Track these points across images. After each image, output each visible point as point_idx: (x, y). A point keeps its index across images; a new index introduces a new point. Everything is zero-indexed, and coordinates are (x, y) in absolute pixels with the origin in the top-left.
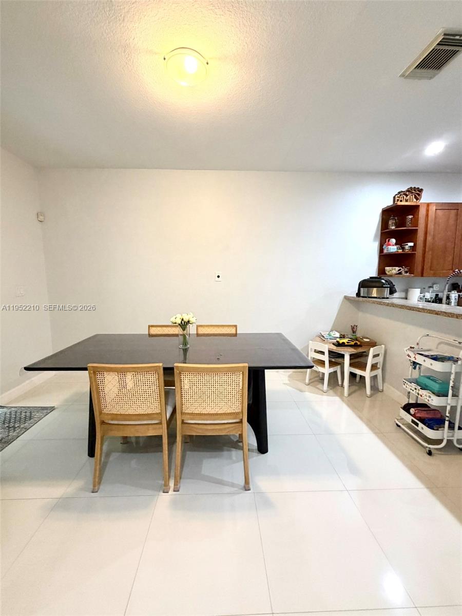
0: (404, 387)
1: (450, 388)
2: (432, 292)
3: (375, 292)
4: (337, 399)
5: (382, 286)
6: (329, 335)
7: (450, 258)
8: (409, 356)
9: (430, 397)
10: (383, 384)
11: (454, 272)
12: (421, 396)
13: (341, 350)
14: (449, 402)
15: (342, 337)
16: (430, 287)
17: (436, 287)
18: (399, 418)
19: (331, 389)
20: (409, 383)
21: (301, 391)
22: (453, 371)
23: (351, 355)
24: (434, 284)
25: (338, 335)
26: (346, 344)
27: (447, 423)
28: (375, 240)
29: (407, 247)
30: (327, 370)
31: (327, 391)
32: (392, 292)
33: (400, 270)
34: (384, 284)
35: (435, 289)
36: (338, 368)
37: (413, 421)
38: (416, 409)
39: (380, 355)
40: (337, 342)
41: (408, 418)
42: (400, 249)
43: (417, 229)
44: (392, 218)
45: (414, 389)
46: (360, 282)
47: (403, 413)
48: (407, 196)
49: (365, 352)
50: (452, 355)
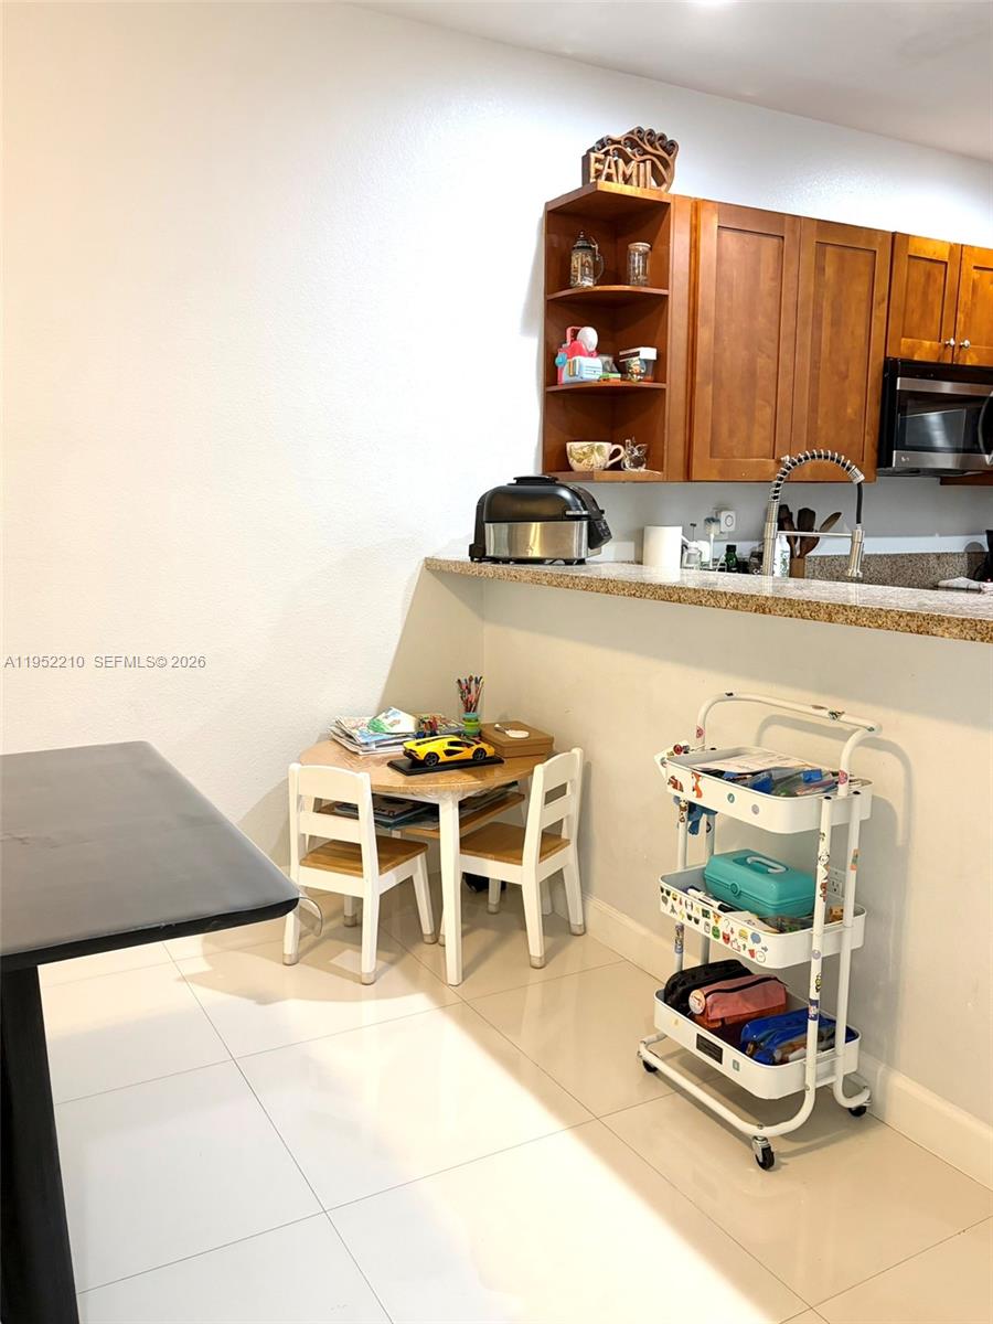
0: (665, 909)
1: (819, 891)
2: (714, 541)
3: (535, 538)
4: (419, 1002)
5: (561, 515)
6: (375, 726)
7: (766, 414)
8: (675, 784)
9: (756, 939)
10: (583, 901)
11: (779, 462)
12: (727, 939)
13: (422, 788)
14: (816, 946)
15: (428, 730)
16: (710, 520)
17: (728, 523)
18: (653, 1037)
19: (392, 963)
20: (680, 894)
21: (263, 999)
22: (825, 829)
23: (462, 805)
24: (719, 510)
25: (407, 724)
26: (443, 758)
27: (813, 1026)
28: (526, 327)
29: (635, 364)
30: (369, 884)
31: (377, 974)
32: (596, 537)
33: (617, 452)
34: (566, 505)
35: (723, 528)
36: (416, 867)
37: (703, 1044)
38: (707, 989)
39: (568, 791)
40: (409, 753)
41: (685, 1032)
42: (612, 372)
43: (667, 296)
44: (579, 244)
45: (699, 916)
46: (481, 501)
47: (667, 1016)
48: (627, 161)
49: (515, 783)
50: (818, 767)
